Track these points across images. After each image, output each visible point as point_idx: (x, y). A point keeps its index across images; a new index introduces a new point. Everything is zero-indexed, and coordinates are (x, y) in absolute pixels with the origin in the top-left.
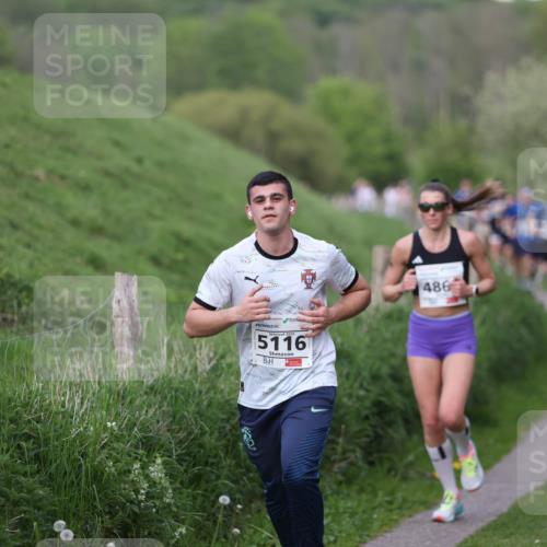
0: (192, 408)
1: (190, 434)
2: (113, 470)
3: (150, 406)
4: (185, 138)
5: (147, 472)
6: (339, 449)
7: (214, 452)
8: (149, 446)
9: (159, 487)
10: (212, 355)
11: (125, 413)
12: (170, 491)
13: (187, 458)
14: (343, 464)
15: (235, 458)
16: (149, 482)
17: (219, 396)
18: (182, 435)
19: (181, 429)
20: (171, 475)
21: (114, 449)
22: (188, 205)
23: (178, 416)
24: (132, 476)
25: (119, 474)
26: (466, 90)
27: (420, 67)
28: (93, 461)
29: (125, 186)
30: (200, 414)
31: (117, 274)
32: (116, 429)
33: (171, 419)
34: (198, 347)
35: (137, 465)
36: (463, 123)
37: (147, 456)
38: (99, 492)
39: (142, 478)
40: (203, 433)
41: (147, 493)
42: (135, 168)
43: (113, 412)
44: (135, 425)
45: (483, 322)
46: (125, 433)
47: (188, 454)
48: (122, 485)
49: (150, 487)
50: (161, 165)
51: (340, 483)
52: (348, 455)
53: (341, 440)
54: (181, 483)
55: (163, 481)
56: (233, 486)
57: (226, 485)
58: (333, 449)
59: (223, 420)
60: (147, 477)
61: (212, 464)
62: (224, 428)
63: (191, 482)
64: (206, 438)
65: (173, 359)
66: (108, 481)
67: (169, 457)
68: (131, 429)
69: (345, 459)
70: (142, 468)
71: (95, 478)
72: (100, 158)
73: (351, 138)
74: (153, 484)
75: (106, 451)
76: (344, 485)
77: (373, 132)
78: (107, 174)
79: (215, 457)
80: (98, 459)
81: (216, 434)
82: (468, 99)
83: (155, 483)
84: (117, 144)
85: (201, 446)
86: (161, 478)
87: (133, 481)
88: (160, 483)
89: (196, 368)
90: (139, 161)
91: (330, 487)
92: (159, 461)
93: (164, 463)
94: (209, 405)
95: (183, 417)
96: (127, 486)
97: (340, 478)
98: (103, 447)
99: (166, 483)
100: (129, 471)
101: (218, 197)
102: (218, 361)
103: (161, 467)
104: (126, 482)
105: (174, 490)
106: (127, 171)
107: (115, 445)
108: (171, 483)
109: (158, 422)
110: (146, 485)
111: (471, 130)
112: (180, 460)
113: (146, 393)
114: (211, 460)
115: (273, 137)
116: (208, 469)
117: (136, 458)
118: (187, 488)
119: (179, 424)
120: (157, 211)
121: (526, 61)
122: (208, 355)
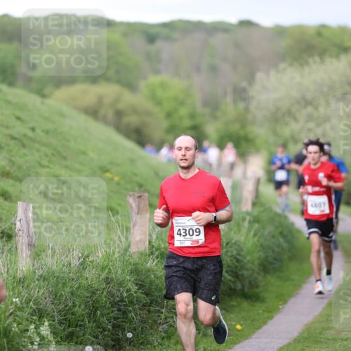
0: (68, 290)
1: (66, 306)
2: (17, 329)
3: (40, 288)
4: (63, 115)
5: (39, 330)
6: (163, 316)
7: (82, 318)
8: (40, 314)
9: (46, 340)
10: (80, 255)
11: (25, 293)
12: (54, 343)
13: (64, 322)
14: (165, 326)
15: (95, 321)
16: (40, 337)
17: (85, 282)
18: (61, 307)
19: (60, 303)
20: (54, 333)
21: (17, 316)
22: (65, 158)
23: (58, 295)
24: (29, 334)
25: (21, 332)
26: (244, 84)
27: (213, 69)
28: (4, 323)
29: (24, 146)
30: (72, 293)
31: (19, 202)
32: (18, 302)
33: (54, 297)
34: (71, 250)
35: (32, 326)
36: (241, 105)
37: (39, 321)
38: (7, 344)
39: (35, 334)
40: (74, 306)
41: (39, 344)
42: (30, 133)
43: (17, 292)
44: (30, 300)
45: (255, 235)
46: (24, 305)
47: (65, 319)
48: (23, 339)
49: (41, 340)
50: (47, 132)
51: (163, 338)
52: (168, 320)
53: (164, 311)
54: (61, 338)
55: (49, 337)
56: (94, 339)
57: (89, 339)
58: (159, 316)
59: (88, 297)
60: (39, 334)
61: (81, 326)
62: (88, 302)
63: (67, 337)
64: (76, 309)
65: (56, 257)
66: (13, 337)
67: (54, 321)
68: (28, 303)
69: (167, 323)
70: (36, 328)
71: (5, 335)
72: (7, 127)
73: (169, 115)
74: (42, 338)
75: (12, 317)
76: (165, 339)
77: (183, 111)
78: (13, 138)
79: (83, 321)
80: (7, 322)
81: (83, 307)
82: (244, 90)
83: (44, 338)
84: (18, 118)
85: (73, 314)
86: (48, 335)
87: (29, 337)
88: (47, 338)
89: (70, 264)
90: (33, 129)
91: (157, 341)
92: (46, 323)
93: (50, 325)
94: (79, 288)
95: (62, 295)
96: (26, 340)
97: (163, 334)
98: (11, 314)
99: (51, 338)
100: (28, 331)
101: (84, 153)
102: (84, 259)
103: (48, 327)
104: (25, 337)
105: (56, 342)
106: (25, 135)
107: (18, 313)
108: (54, 338)
109: (46, 298)
110: (38, 339)
111: (247, 109)
112: (60, 323)
113: (38, 280)
114: (79, 323)
115: (119, 114)
116: (78, 329)
117: (31, 322)
118: (64, 341)
119: (59, 300)
120: (45, 162)
121: (282, 66)
122: (78, 256)
